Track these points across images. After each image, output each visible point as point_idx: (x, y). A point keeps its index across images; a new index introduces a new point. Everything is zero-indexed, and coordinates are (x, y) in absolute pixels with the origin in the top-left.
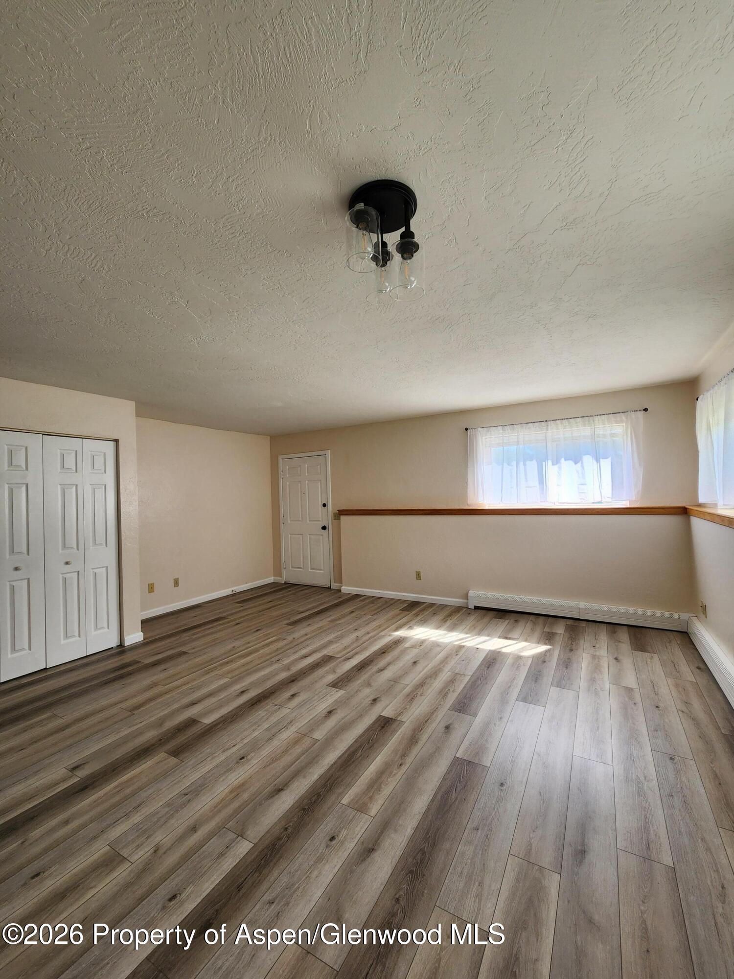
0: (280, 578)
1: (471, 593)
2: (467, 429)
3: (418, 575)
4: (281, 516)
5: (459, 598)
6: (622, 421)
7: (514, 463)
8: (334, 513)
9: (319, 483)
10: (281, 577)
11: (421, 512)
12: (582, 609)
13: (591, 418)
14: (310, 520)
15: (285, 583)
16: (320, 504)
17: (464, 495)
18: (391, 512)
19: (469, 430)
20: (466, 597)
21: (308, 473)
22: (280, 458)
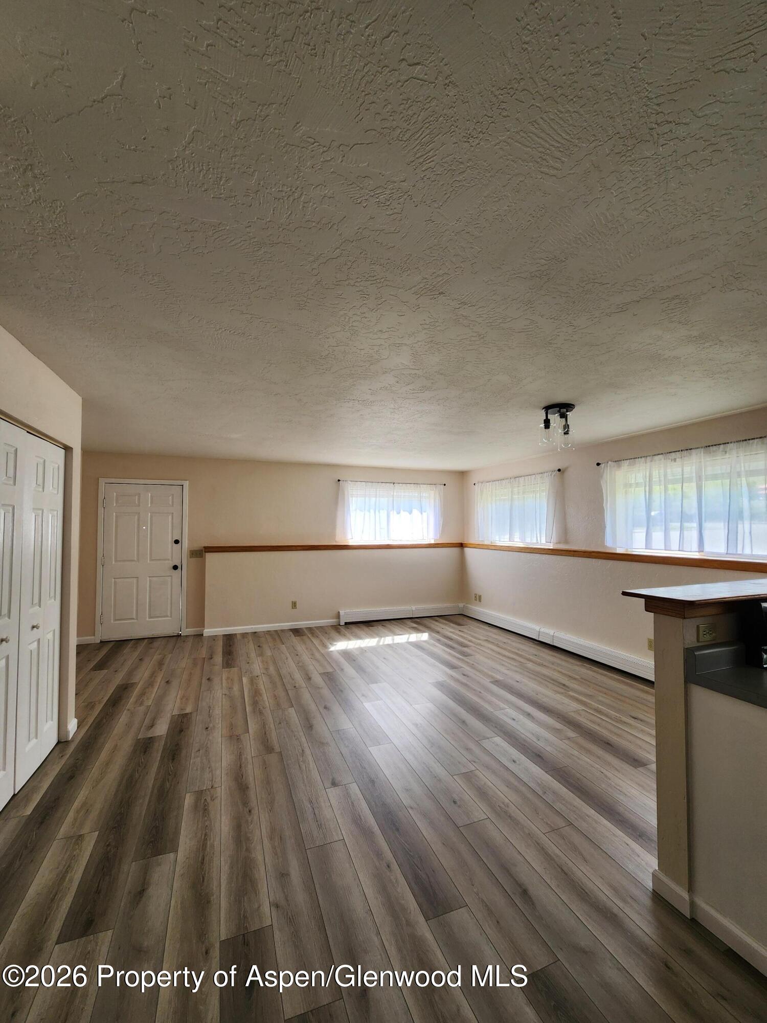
0: (93, 637)
1: (342, 613)
2: (339, 480)
3: (294, 605)
4: (100, 555)
5: (333, 619)
6: (433, 490)
7: (372, 511)
8: (190, 551)
9: (170, 517)
10: (94, 635)
11: (300, 548)
12: (414, 610)
13: (418, 485)
14: (151, 560)
15: (101, 642)
16: (170, 540)
17: (333, 535)
18: (269, 548)
19: (341, 482)
20: (338, 616)
21: (152, 503)
22: (102, 482)
